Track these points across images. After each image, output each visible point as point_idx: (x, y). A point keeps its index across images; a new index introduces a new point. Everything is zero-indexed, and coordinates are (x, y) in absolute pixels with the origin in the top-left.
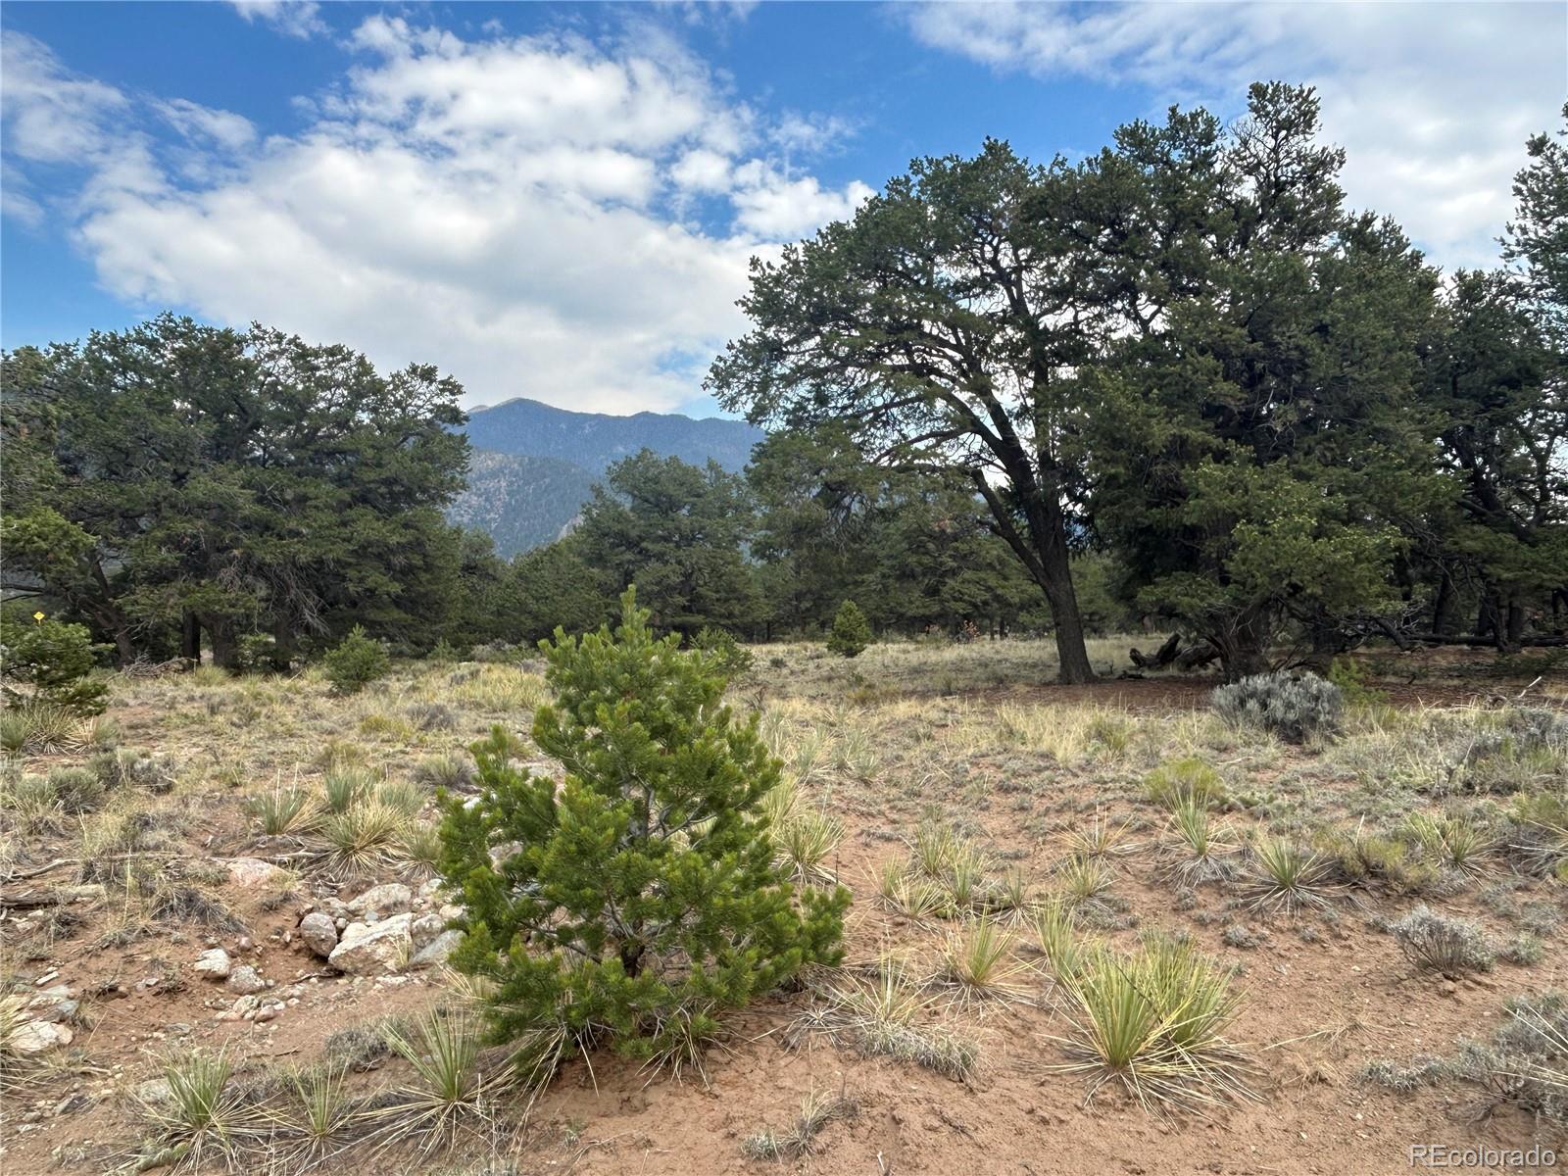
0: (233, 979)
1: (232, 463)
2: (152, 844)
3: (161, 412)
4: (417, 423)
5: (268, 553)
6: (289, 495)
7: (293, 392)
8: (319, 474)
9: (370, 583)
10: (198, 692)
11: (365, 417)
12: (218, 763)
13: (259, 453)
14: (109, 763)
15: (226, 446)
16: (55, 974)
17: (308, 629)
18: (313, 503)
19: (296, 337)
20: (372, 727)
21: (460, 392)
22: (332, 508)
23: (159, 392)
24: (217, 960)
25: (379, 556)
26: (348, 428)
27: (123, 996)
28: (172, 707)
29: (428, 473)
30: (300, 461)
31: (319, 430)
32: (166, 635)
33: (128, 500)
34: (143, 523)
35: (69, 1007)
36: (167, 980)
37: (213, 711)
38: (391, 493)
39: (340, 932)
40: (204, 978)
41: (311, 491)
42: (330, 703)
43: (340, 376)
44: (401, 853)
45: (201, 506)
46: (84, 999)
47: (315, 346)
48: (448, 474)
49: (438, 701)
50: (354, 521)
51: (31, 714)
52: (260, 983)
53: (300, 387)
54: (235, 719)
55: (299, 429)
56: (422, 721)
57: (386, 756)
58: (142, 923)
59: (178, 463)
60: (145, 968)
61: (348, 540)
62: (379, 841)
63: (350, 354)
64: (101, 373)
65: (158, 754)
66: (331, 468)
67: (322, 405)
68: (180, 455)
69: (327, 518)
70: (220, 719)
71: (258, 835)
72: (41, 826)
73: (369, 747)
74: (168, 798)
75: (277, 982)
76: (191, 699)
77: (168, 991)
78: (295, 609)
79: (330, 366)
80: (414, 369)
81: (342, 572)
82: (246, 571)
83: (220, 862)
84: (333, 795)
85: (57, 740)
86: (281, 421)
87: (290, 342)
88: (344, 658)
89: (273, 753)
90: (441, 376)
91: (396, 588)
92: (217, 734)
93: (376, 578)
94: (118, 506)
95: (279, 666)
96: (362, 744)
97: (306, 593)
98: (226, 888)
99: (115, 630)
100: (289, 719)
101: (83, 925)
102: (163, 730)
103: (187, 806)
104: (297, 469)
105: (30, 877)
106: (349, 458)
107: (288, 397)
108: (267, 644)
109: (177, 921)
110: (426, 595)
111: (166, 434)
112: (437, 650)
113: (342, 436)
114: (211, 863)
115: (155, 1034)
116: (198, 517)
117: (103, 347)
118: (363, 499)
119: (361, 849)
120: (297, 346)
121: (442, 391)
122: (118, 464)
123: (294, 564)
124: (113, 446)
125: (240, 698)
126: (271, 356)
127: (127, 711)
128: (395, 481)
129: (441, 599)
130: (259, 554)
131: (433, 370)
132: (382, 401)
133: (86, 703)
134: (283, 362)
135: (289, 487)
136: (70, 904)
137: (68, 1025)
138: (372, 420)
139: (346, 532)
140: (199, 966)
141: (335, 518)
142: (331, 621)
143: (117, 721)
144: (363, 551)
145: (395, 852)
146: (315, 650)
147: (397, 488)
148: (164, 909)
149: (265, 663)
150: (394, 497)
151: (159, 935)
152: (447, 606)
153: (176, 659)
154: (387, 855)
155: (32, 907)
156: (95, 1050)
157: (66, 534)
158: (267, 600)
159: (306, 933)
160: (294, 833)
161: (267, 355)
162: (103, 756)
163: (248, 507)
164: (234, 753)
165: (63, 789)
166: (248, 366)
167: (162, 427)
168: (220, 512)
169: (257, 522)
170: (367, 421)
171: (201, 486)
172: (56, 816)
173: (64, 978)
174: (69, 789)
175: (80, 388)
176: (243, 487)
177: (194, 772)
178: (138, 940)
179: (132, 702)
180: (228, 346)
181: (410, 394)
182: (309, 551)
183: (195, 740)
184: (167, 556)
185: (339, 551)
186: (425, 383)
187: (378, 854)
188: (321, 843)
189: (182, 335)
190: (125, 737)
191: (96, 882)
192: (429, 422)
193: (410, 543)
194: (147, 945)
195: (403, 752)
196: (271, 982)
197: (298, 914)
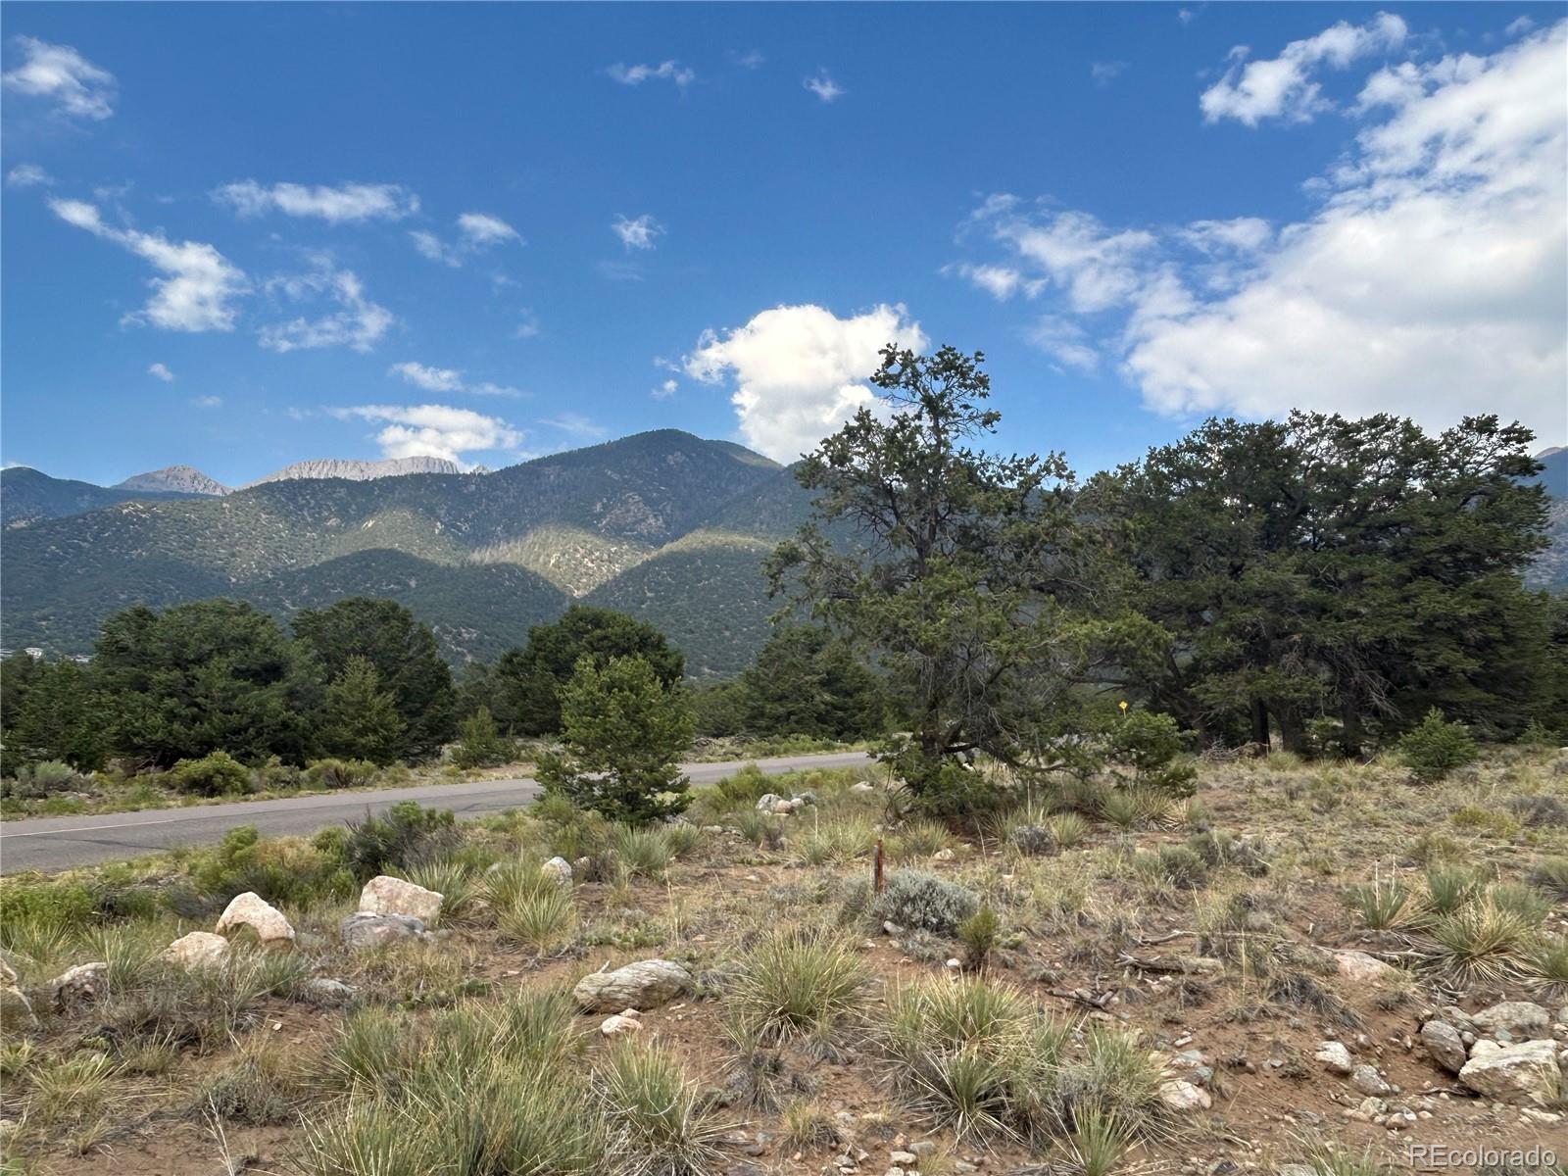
0: (1356, 1077)
1: (1284, 550)
2: (1258, 924)
3: (1214, 511)
4: (1479, 481)
5: (1328, 636)
6: (1343, 575)
7: (1337, 470)
8: (1374, 550)
9: (1440, 661)
10: (1274, 776)
11: (1417, 485)
12: (1307, 849)
13: (1308, 537)
14: (1206, 843)
15: (1277, 535)
16: (1189, 1039)
17: (1376, 712)
18: (1370, 580)
19: (1337, 416)
20: (1467, 820)
21: (1529, 439)
22: (1391, 584)
23: (1211, 493)
24: (1336, 1053)
25: (1449, 631)
26: (1400, 498)
27: (1251, 1072)
28: (1252, 791)
29: (1498, 534)
30: (1351, 539)
31: (1367, 505)
32: (1236, 720)
33: (1193, 596)
34: (1207, 615)
35: (1205, 1072)
36: (1291, 1064)
37: (1292, 796)
38: (1456, 560)
39: (1468, 1047)
40: (1326, 1070)
41: (1366, 568)
42: (1413, 791)
43: (1385, 446)
44: (1530, 968)
45: (1258, 595)
46: (1216, 1066)
47: (1356, 421)
48: (1523, 533)
49: (1541, 793)
50: (1416, 596)
51: (1135, 794)
52: (1384, 1086)
53: (1345, 465)
54: (1315, 805)
55: (1348, 507)
56: (1528, 815)
57: (1489, 853)
58: (1261, 1003)
59: (1233, 555)
60: (1268, 1048)
61: (1412, 616)
62: (1500, 950)
63: (1395, 421)
64: (1160, 483)
65: (1249, 837)
66: (1386, 543)
67: (1369, 479)
68: (1234, 550)
69: (1386, 595)
70: (1300, 804)
71: (1361, 928)
72: (1158, 897)
73: (1468, 842)
74: (1265, 881)
75: (1403, 1089)
76: (1269, 783)
77: (1293, 1076)
78: (1361, 692)
79: (1374, 438)
80: (1468, 423)
81: (1408, 650)
82: (1307, 655)
83: (1327, 952)
84: (1437, 894)
85: (1158, 818)
86: (1330, 503)
87: (1330, 422)
88: (1420, 743)
89: (1360, 842)
90: (1502, 425)
91: (1473, 665)
92: (1299, 819)
93: (1448, 655)
94: (1184, 602)
95: (1349, 752)
96: (1457, 839)
97: (1371, 675)
98: (1335, 979)
99: (1191, 717)
100: (1370, 807)
101: (1207, 995)
102: (1247, 814)
103: (1284, 890)
104: (1348, 548)
105: (1156, 944)
106: (1403, 530)
107: (1334, 477)
108: (1335, 728)
109: (1293, 1007)
110: (1508, 671)
111: (1220, 531)
112: (1529, 733)
113: (1392, 509)
114: (1318, 952)
115: (1287, 1117)
116: (1256, 606)
117: (1159, 461)
118: (1425, 571)
119: (1480, 956)
120: (1338, 424)
121: (1507, 441)
122: (1181, 564)
123: (1355, 644)
124: (1175, 548)
125: (1316, 784)
126: (1312, 440)
127: (1212, 793)
128: (1458, 548)
129: (1531, 676)
130: (1319, 638)
131: (1492, 420)
132: (1436, 465)
133: (1179, 785)
134: (1325, 443)
135: (1343, 567)
136: (1194, 973)
137: (1206, 1090)
138: (1425, 487)
139: (1408, 608)
140: (1320, 1056)
141: (1395, 594)
142: (1401, 704)
143: (1205, 803)
144: (1429, 627)
145: (1522, 966)
146: (1390, 733)
147: (1462, 555)
148: (1279, 991)
149: (1334, 748)
150: (1460, 565)
151: (1277, 1017)
152: (1536, 681)
153: (1249, 744)
154: (1511, 967)
155: (1163, 971)
156: (1234, 1121)
157: (1150, 633)
158: (1331, 684)
159: (1429, 1042)
160: (1398, 930)
161: (1308, 440)
162: (1198, 837)
163: (1305, 593)
164: (1321, 841)
165: (1172, 864)
166: (1291, 453)
167: (1216, 525)
168: (1277, 599)
169: (1314, 606)
170: (1420, 488)
171: (1256, 576)
172: (1169, 889)
173: (1199, 1043)
174: (1177, 866)
175: (1144, 501)
176: (1296, 573)
177: (1284, 858)
178: (1258, 1019)
179: (1214, 785)
180: (1270, 438)
181: (1467, 451)
182: (1370, 630)
183: (1280, 825)
184: (1231, 645)
185: (1402, 629)
186: (1484, 436)
187: (1501, 966)
188: (1431, 944)
189: (1226, 436)
190: (1214, 819)
191: (1213, 956)
192: (1493, 478)
193: (1484, 614)
194: (1269, 1024)
195: (1508, 850)
196: (1396, 1088)
197: (1417, 1019)
